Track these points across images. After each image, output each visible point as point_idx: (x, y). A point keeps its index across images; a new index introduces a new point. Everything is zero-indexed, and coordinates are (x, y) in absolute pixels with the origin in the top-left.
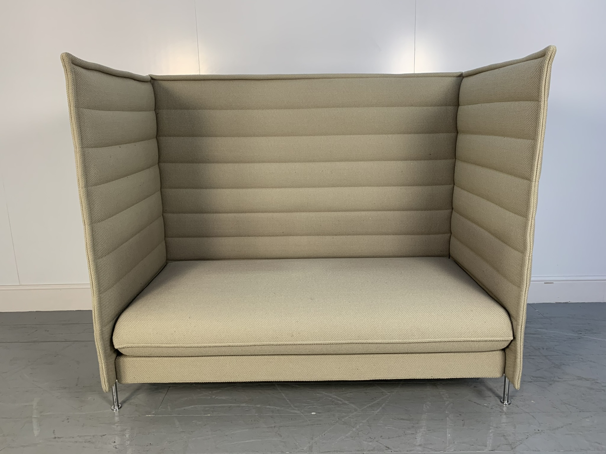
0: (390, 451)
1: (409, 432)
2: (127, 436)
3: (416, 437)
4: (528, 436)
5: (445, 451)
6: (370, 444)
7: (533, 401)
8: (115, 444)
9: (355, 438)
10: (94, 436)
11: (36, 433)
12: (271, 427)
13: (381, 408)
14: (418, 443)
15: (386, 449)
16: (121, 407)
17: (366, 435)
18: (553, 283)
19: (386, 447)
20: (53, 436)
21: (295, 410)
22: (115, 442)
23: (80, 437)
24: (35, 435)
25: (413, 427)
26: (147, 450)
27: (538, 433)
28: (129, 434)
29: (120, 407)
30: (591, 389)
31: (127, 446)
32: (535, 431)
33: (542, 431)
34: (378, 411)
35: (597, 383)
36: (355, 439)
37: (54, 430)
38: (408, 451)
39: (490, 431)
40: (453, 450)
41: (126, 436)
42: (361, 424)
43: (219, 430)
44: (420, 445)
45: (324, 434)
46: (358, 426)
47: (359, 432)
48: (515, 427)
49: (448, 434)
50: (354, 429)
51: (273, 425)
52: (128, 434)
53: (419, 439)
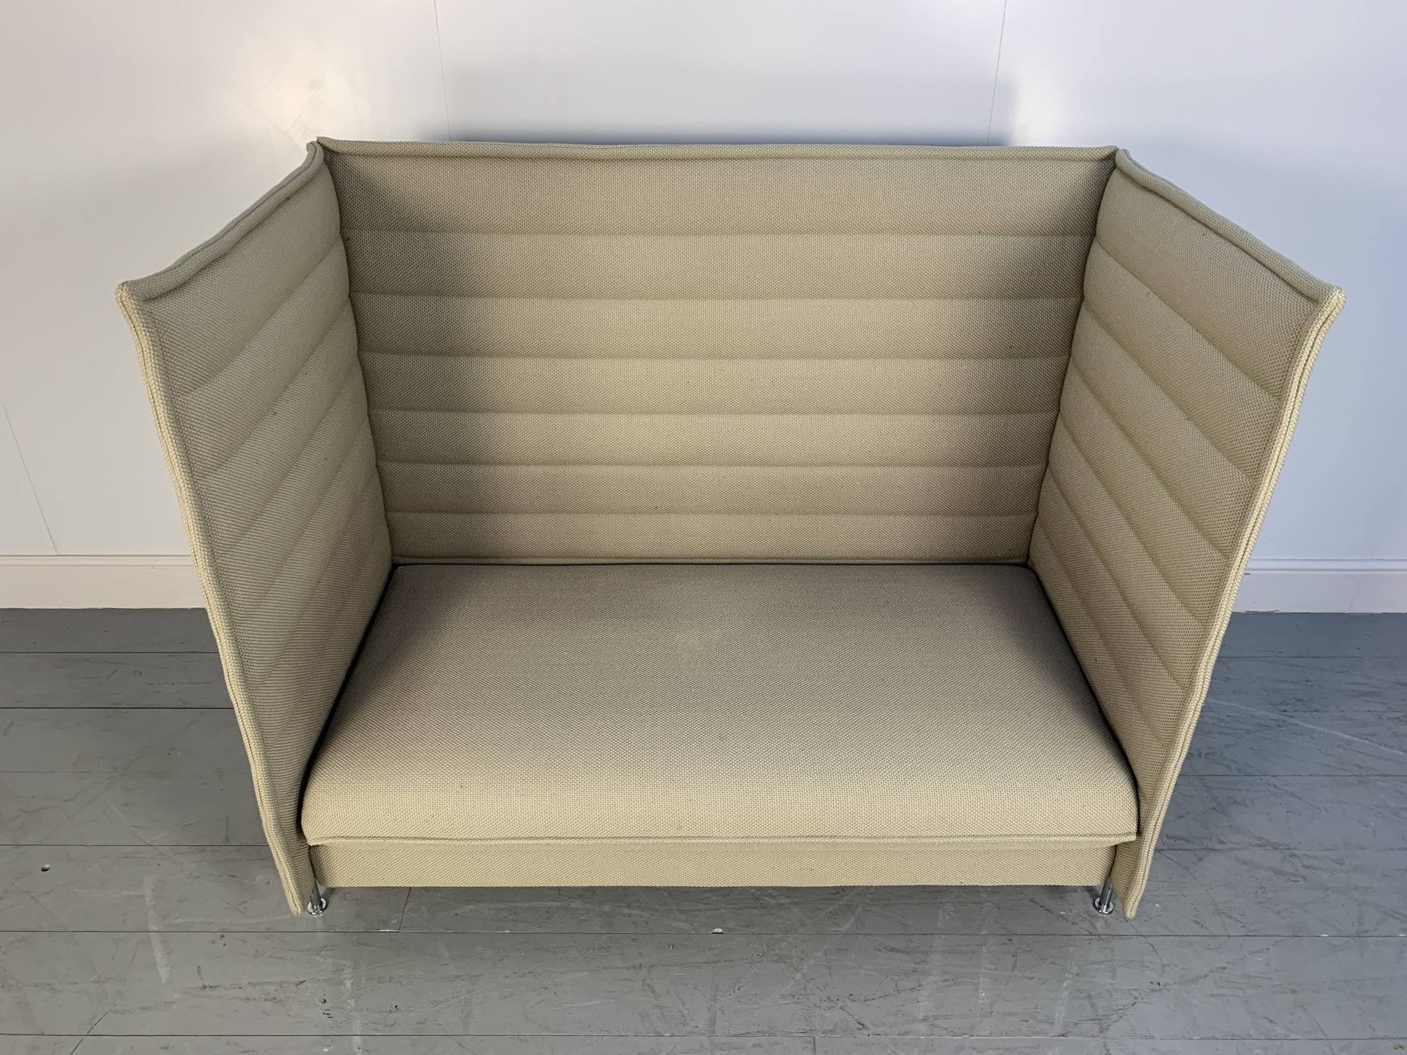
0: (865, 1035)
1: (905, 984)
2: (348, 985)
3: (919, 999)
4: (1136, 998)
5: (972, 1036)
6: (828, 1014)
7: (1157, 905)
8: (327, 1006)
9: (798, 999)
10: (281, 984)
11: (164, 972)
12: (634, 967)
13: (852, 920)
14: (921, 1016)
15: (858, 1029)
16: (326, 906)
17: (822, 991)
18: (1249, 574)
19: (859, 1023)
20: (200, 984)
21: (680, 921)
22: (325, 1001)
23: (254, 985)
24: (163, 980)
25: (914, 971)
26: (392, 1023)
27: (1156, 991)
28: (351, 981)
29: (324, 906)
30: (1279, 873)
31: (351, 1011)
32: (1152, 987)
33: (1164, 985)
34: (848, 925)
35: (1295, 856)
36: (800, 1001)
37: (199, 967)
38: (900, 1035)
39: (1065, 985)
40: (987, 1033)
41: (346, 985)
42: (812, 962)
43: (529, 973)
44: (925, 1019)
45: (738, 987)
46: (805, 967)
47: (808, 984)
48: (1114, 977)
49: (980, 991)
50: (798, 976)
51: (637, 962)
52: (349, 979)
53: (924, 1006)
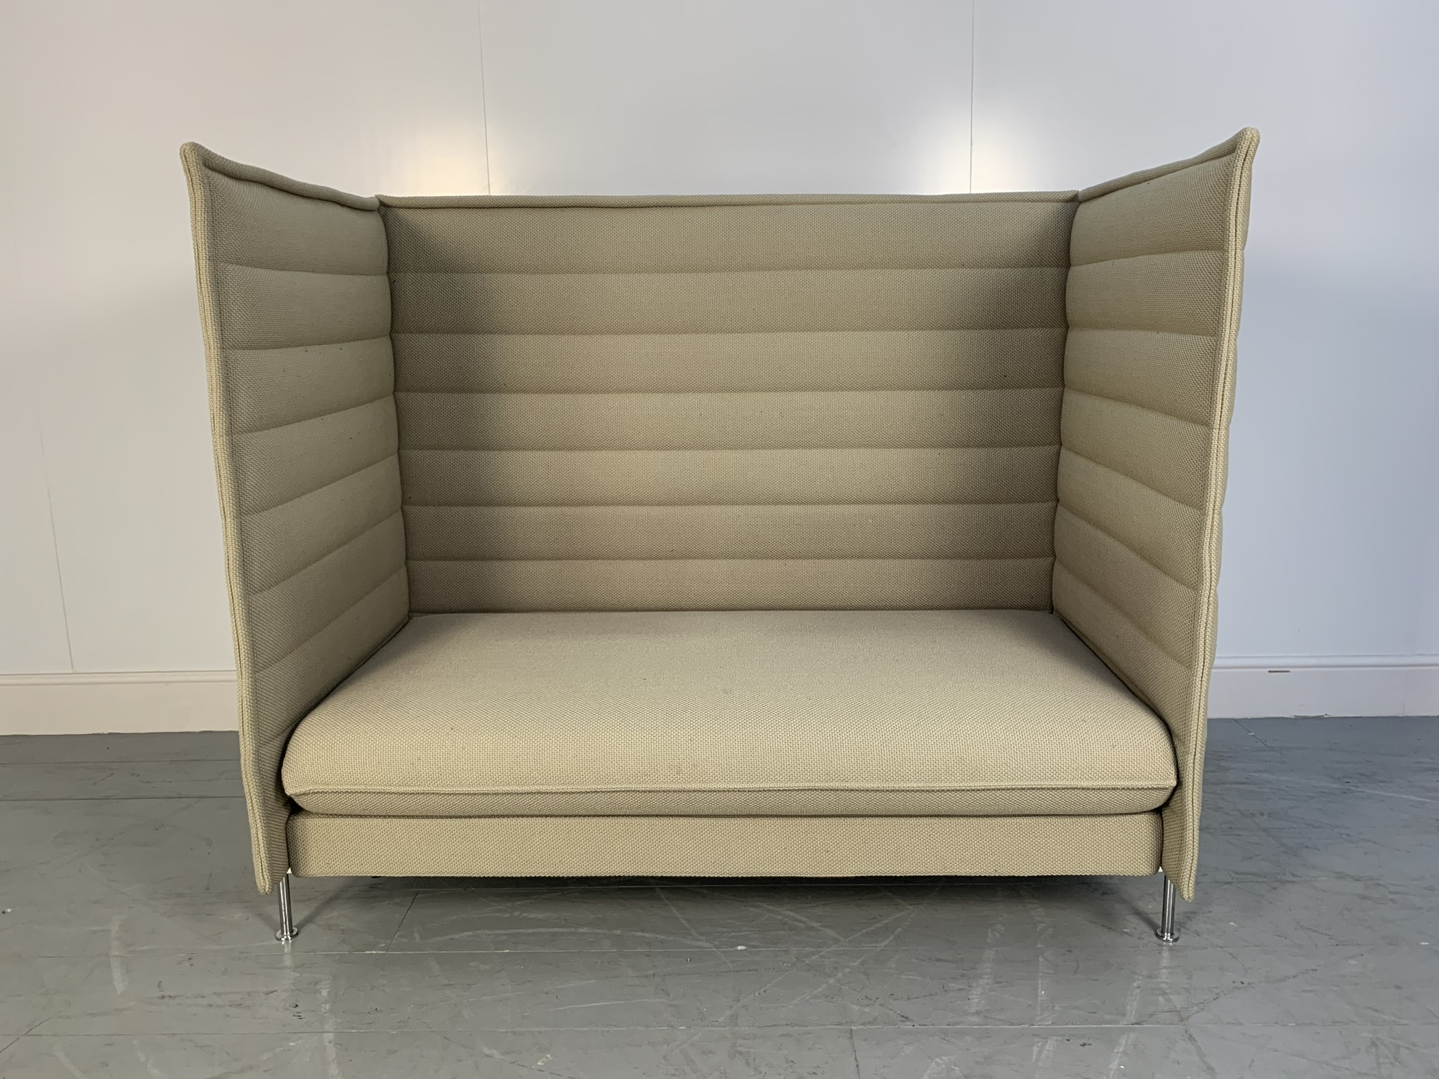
0: (909, 1025)
1: (953, 985)
2: (325, 993)
3: (970, 997)
4: (1218, 994)
5: (1033, 1025)
6: (867, 1010)
7: (1232, 924)
8: (298, 1009)
9: (832, 998)
10: (249, 994)
11: (120, 985)
12: (647, 976)
13: (892, 937)
14: (973, 1009)
15: (901, 1021)
16: (298, 934)
17: (858, 992)
18: (1288, 671)
19: (903, 1016)
20: (160, 994)
21: (700, 940)
22: (297, 1006)
23: (219, 995)
24: (119, 993)
25: (963, 976)
26: (370, 1022)
27: (1240, 988)
28: (328, 990)
29: (295, 933)
30: (1364, 898)
31: (325, 1013)
32: (1234, 985)
33: (1249, 984)
34: (886, 942)
35: (1379, 885)
36: (834, 1000)
37: (160, 982)
38: (949, 1025)
39: (1135, 985)
40: (1050, 1022)
41: (322, 994)
42: (847, 970)
43: (529, 981)
44: (977, 1013)
45: (764, 989)
46: (840, 974)
47: (843, 987)
48: (1190, 977)
49: (1039, 990)
50: (831, 981)
51: (651, 972)
52: (326, 988)
53: (976, 999)
